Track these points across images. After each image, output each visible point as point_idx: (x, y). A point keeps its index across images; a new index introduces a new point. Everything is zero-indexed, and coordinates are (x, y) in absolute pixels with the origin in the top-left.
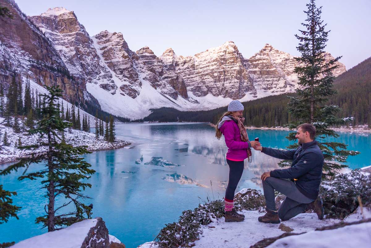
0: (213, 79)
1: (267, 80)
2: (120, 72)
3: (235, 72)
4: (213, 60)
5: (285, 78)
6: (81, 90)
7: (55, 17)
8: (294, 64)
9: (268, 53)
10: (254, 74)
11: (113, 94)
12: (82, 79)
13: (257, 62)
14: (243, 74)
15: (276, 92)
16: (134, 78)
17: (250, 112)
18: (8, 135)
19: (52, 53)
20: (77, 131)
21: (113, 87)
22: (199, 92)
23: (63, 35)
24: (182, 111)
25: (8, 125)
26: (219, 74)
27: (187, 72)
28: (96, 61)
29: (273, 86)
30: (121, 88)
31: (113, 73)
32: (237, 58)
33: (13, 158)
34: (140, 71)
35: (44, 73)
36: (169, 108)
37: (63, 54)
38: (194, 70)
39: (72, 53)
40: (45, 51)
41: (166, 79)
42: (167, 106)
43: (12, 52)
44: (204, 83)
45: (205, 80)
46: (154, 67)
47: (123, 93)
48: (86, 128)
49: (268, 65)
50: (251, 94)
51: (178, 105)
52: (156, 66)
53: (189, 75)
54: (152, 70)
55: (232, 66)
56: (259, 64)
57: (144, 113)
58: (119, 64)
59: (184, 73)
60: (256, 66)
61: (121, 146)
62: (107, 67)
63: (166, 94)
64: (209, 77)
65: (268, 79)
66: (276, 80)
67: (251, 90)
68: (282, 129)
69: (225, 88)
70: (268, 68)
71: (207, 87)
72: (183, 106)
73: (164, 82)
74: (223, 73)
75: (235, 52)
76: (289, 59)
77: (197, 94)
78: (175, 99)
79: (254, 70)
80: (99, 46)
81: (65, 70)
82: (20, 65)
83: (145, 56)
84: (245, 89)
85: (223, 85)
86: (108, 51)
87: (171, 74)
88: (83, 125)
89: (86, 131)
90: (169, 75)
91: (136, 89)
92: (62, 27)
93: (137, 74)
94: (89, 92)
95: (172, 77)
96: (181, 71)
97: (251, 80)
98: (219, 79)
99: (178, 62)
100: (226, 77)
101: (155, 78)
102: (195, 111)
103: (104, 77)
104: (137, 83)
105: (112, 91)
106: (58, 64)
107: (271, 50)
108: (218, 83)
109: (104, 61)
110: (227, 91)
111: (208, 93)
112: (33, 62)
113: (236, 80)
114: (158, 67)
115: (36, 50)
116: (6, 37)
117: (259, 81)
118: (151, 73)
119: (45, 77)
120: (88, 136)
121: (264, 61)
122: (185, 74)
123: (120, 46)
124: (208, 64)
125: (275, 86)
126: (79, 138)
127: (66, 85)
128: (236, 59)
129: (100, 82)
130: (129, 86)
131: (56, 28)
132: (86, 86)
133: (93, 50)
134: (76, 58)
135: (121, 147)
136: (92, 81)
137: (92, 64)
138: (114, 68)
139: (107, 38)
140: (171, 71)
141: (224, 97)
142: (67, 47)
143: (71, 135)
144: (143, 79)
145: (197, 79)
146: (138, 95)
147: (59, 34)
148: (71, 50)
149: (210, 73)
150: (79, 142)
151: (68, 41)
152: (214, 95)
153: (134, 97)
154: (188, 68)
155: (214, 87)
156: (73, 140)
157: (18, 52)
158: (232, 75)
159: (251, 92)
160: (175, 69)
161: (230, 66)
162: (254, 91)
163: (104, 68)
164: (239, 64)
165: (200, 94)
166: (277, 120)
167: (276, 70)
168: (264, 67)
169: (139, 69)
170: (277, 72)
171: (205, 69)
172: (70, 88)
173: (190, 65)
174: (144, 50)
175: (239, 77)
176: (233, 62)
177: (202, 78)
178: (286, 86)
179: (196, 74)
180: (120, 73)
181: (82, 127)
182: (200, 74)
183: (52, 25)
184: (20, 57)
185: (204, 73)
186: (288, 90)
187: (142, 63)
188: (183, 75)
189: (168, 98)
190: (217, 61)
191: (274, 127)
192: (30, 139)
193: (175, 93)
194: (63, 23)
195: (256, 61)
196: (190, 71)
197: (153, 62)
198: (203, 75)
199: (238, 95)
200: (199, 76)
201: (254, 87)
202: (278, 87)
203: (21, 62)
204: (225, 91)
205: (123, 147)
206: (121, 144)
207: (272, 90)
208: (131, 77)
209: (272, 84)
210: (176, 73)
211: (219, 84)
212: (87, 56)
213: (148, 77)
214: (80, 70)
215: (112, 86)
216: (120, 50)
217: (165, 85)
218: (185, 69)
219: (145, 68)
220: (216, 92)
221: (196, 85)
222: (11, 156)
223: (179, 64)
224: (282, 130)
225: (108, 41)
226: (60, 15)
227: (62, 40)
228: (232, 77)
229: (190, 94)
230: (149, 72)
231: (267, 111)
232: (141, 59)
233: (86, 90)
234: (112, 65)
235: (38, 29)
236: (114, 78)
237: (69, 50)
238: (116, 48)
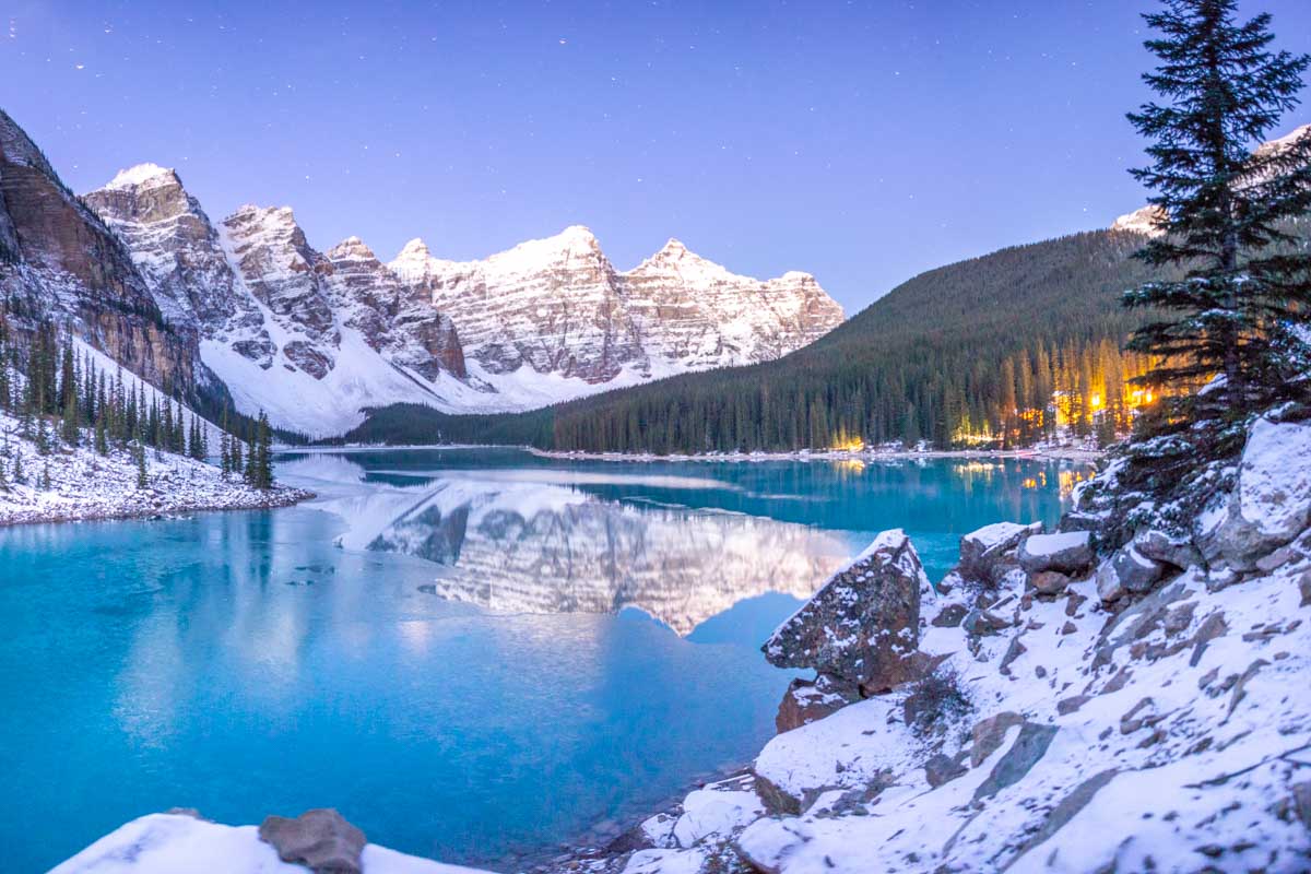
0: (534, 325)
1: (674, 333)
2: (285, 307)
3: (595, 308)
4: (533, 273)
5: (718, 330)
6: (187, 357)
7: (132, 188)
8: (736, 296)
9: (677, 262)
10: (643, 313)
11: (265, 367)
12: (189, 330)
13: (649, 284)
14: (614, 313)
15: (699, 364)
16: (320, 322)
17: (640, 413)
18: (24, 458)
19: (125, 269)
20: (176, 457)
21: (265, 349)
22: (497, 360)
23: (149, 226)
24: (450, 414)
25: (25, 436)
26: (551, 311)
27: (465, 305)
28: (226, 282)
29: (691, 348)
30: (285, 350)
31: (267, 312)
32: (598, 271)
33: (32, 514)
34: (337, 304)
35: (107, 318)
36: (414, 406)
37: (149, 272)
38: (484, 298)
39: (169, 266)
40: (109, 267)
41: (407, 325)
42: (410, 400)
43: (43, 276)
44: (511, 335)
45: (515, 327)
46: (374, 292)
47: (292, 364)
48: (198, 452)
49: (677, 294)
50: (635, 367)
51: (439, 397)
52: (379, 287)
53: (470, 313)
54: (368, 300)
55: (585, 291)
56: (654, 288)
57: (347, 418)
58: (281, 285)
59: (454, 307)
60: (647, 294)
61: (288, 500)
62: (252, 297)
63: (407, 364)
64: (525, 319)
65: (677, 331)
66: (697, 334)
67: (636, 356)
68: (722, 457)
69: (568, 351)
70: (676, 301)
71: (518, 346)
72: (453, 400)
73: (401, 332)
74: (563, 310)
75: (592, 255)
76: (725, 283)
77: (491, 365)
78: (431, 379)
79: (642, 303)
80: (233, 243)
81: (152, 308)
82: (58, 306)
83: (351, 264)
84: (619, 355)
85: (563, 341)
86: (256, 254)
87: (419, 310)
88: (192, 444)
89: (199, 458)
90: (416, 314)
91: (325, 354)
92: (147, 208)
93: (327, 312)
94: (207, 365)
95: (423, 318)
96: (448, 301)
97: (635, 331)
98: (551, 325)
99: (441, 276)
100: (569, 320)
101: (377, 322)
102: (485, 413)
103: (245, 322)
104: (327, 337)
105: (264, 359)
106: (136, 295)
107: (682, 256)
108: (549, 337)
109: (244, 282)
110: (573, 358)
111: (521, 365)
112: (84, 295)
113: (596, 330)
114: (386, 291)
115: (91, 266)
116: (34, 247)
117: (656, 334)
118: (367, 307)
119: (107, 328)
120: (203, 470)
121: (668, 283)
122: (458, 309)
123: (286, 241)
124: (523, 284)
125: (695, 348)
126: (180, 476)
127: (154, 345)
128: (597, 273)
129: (234, 337)
130: (308, 344)
131: (135, 213)
132: (198, 349)
133: (220, 254)
134: (176, 279)
135: (288, 503)
136: (214, 335)
137: (215, 290)
138: (269, 297)
139: (253, 223)
140: (419, 301)
141: (566, 375)
142: (157, 254)
143: (161, 466)
144: (345, 325)
145: (492, 325)
146: (331, 368)
147: (140, 225)
148: (167, 261)
149: (527, 308)
150: (180, 484)
151: (161, 238)
152: (538, 370)
153: (320, 376)
154: (466, 294)
155: (538, 348)
156: (166, 478)
157: (54, 276)
158: (585, 314)
159: (636, 363)
160: (431, 297)
161: (580, 292)
162: (643, 361)
163: (243, 299)
164: (604, 286)
165: (499, 365)
166: (710, 433)
167: (696, 307)
168: (667, 297)
169: (334, 297)
170: (699, 312)
171: (514, 296)
172: (162, 354)
173: (473, 285)
174: (349, 248)
175: (603, 322)
176: (588, 281)
177: (506, 321)
178: (721, 351)
179: (488, 309)
180: (284, 310)
181: (187, 447)
182: (499, 311)
183: (127, 207)
184: (59, 287)
185: (509, 309)
186: (724, 359)
187: (341, 282)
188: (454, 313)
189: (410, 377)
190: (545, 276)
191: (703, 454)
192: (70, 470)
193: (429, 362)
194: (150, 199)
195: (646, 280)
196: (473, 301)
197: (373, 277)
198: (508, 312)
199: (604, 370)
200: (497, 315)
201: (642, 349)
202: (701, 351)
203: (61, 297)
204: (567, 359)
205: (294, 503)
206: (288, 494)
207: (687, 359)
208: (313, 319)
209: (686, 344)
210: (433, 308)
211: (552, 340)
212: (203, 272)
213: (358, 318)
214: (187, 307)
215: (262, 347)
216: (285, 251)
217: (404, 341)
218: (459, 297)
219: (349, 295)
220: (543, 360)
221: (488, 342)
222: (28, 508)
223: (442, 283)
224: (722, 460)
225: (256, 229)
226: (145, 183)
227: (146, 238)
228: (585, 321)
229: (472, 365)
230: (361, 306)
231: (684, 409)
232: (339, 270)
233: (199, 359)
234: (264, 291)
235: (96, 217)
236: (269, 325)
237: (162, 260)
238: (276, 245)
